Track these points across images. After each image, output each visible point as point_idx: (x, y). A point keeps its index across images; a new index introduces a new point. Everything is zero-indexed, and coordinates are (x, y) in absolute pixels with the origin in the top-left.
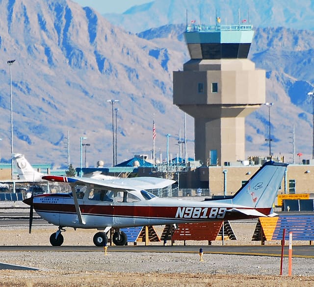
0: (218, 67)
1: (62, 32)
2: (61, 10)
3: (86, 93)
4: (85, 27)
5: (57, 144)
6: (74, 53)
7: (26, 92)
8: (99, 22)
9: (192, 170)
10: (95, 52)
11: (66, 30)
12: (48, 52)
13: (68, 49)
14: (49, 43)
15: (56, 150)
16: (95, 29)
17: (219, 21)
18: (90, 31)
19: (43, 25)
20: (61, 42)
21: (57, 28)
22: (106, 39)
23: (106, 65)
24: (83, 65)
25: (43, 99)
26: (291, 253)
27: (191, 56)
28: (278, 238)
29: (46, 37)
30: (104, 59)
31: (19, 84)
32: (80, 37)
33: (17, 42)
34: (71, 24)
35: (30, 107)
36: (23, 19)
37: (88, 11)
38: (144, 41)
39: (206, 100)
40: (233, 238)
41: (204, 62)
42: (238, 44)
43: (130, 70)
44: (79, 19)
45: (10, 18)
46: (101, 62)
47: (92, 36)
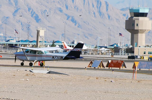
0: (138, 19)
1: (99, 8)
2: (99, 2)
3: (105, 25)
4: (105, 7)
5: (96, 39)
6: (102, 14)
7: (88, 25)
8: (109, 6)
9: (130, 48)
10: (108, 14)
11: (100, 8)
12: (94, 13)
13: (100, 13)
14: (95, 11)
15: (95, 41)
16: (108, 8)
17: (139, 6)
18: (107, 8)
19: (93, 6)
20: (98, 11)
21: (97, 7)
22: (111, 10)
23: (111, 18)
24: (104, 18)
25: (92, 27)
26: (136, 72)
27: (131, 16)
28: (139, 68)
29: (94, 9)
30: (110, 16)
31: (86, 22)
32: (103, 10)
33: (86, 11)
34: (101, 6)
35: (89, 29)
36: (88, 4)
37: (106, 3)
38: (121, 12)
39: (134, 28)
40: (126, 67)
41: (135, 18)
42: (144, 13)
43: (117, 19)
44: (104, 5)
45: (84, 4)
46: (109, 17)
47: (107, 10)
